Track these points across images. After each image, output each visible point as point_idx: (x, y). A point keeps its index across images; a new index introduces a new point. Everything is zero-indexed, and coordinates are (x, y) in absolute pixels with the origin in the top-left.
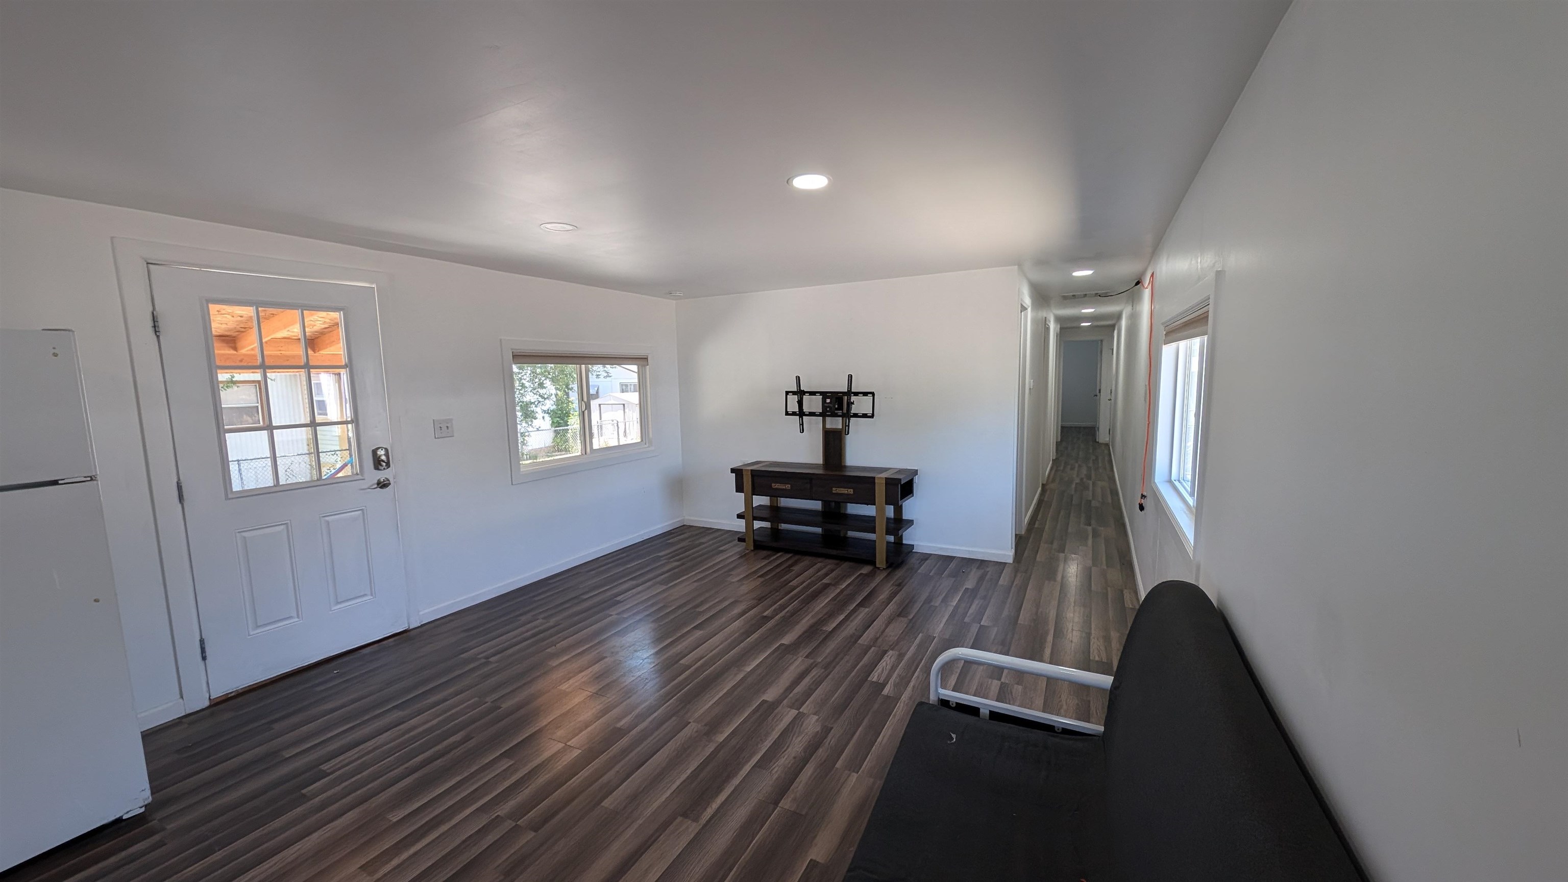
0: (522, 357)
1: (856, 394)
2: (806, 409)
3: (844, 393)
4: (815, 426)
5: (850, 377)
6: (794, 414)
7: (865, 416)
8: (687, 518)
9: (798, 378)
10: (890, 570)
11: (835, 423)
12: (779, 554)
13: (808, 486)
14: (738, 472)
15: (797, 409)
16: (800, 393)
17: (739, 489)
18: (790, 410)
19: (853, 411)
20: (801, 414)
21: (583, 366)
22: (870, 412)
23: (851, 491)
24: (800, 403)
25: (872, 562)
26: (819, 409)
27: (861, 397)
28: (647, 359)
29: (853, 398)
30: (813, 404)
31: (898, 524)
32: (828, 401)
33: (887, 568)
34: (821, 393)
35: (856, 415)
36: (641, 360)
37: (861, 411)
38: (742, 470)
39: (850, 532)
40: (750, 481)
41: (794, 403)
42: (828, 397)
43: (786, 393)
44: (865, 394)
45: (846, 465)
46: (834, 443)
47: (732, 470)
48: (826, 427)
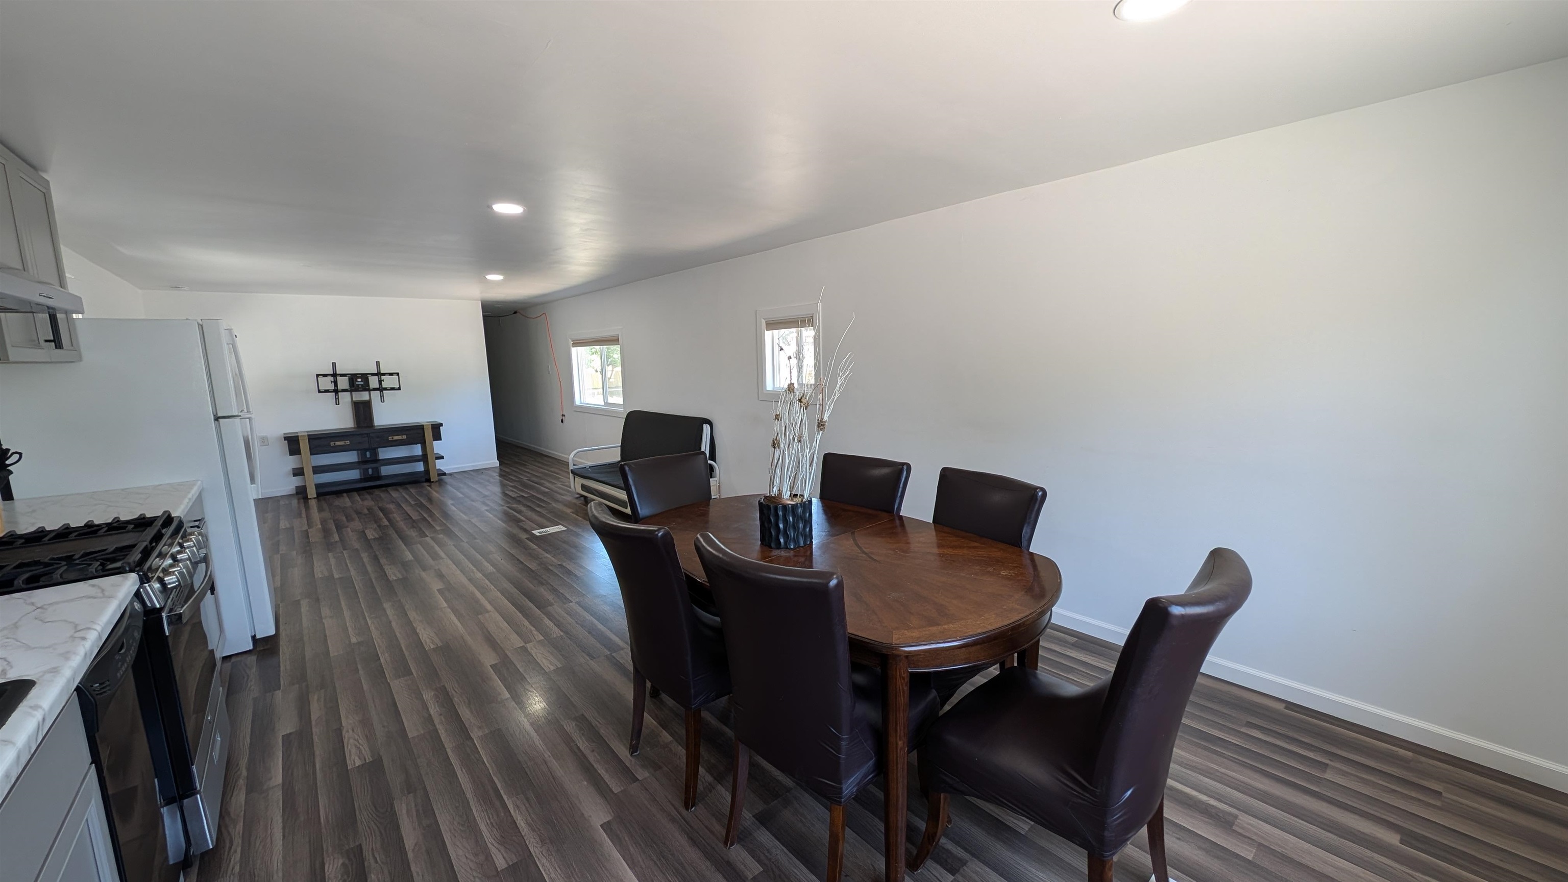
1: (384, 374)
2: (339, 388)
3: (373, 375)
4: (347, 399)
5: (377, 363)
6: (329, 391)
7: (393, 389)
9: (332, 364)
10: (440, 481)
11: (363, 397)
13: (366, 439)
14: (291, 439)
15: (331, 388)
16: (333, 375)
17: (293, 450)
18: (324, 388)
19: (382, 386)
20: (335, 391)
22: (397, 386)
23: (405, 437)
24: (334, 382)
25: (426, 481)
26: (347, 386)
27: (388, 377)
29: (383, 377)
30: (343, 383)
31: (435, 457)
32: (358, 380)
33: (438, 480)
34: (351, 374)
35: (386, 389)
37: (388, 386)
38: (294, 436)
39: (385, 470)
40: (304, 446)
41: (327, 383)
42: (359, 378)
43: (318, 376)
44: (391, 374)
45: (375, 424)
46: (363, 411)
47: (286, 438)
48: (354, 400)
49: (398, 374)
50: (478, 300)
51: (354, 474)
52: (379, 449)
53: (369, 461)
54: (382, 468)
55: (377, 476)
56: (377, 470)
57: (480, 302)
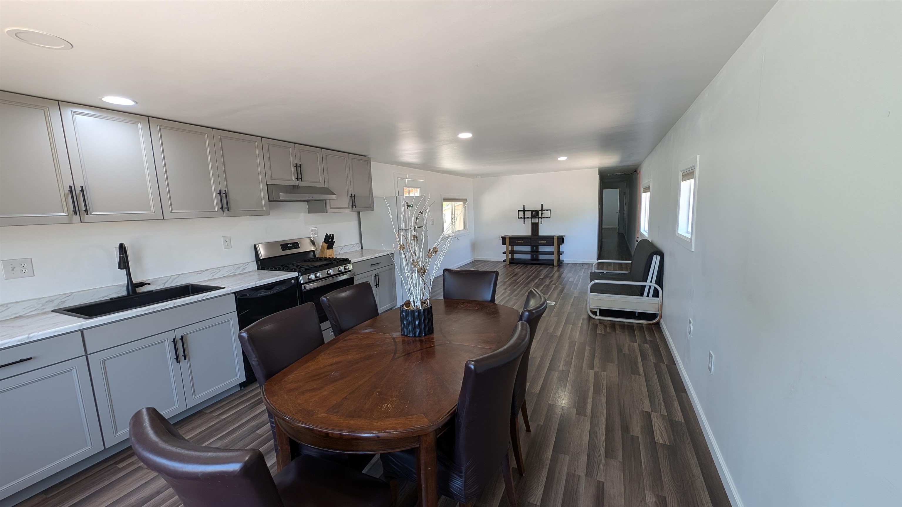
0: (446, 200)
1: (544, 210)
2: (526, 216)
3: (540, 210)
4: (529, 222)
5: (542, 205)
6: (521, 218)
7: (547, 218)
8: (476, 258)
9: (524, 206)
10: (559, 266)
11: (536, 221)
12: (519, 265)
13: (530, 241)
14: (504, 238)
15: (523, 216)
16: (524, 211)
17: (504, 243)
18: (520, 217)
19: (543, 216)
20: (524, 218)
21: (453, 203)
22: (549, 216)
23: (545, 242)
24: (524, 214)
25: (553, 265)
26: (530, 216)
27: (546, 212)
28: (466, 200)
29: (543, 212)
30: (528, 214)
31: (559, 253)
32: (534, 213)
33: (558, 265)
34: (531, 210)
35: (544, 218)
36: (464, 200)
37: (545, 216)
38: (505, 237)
39: (542, 257)
40: (507, 241)
41: (521, 214)
42: (534, 212)
43: (519, 211)
44: (547, 210)
45: (539, 234)
46: (535, 227)
47: (502, 237)
48: (532, 222)
49: (550, 210)
50: (597, 168)
51: (528, 257)
52: (540, 246)
53: (535, 252)
54: (540, 255)
55: (537, 259)
56: (537, 256)
57: (598, 169)
